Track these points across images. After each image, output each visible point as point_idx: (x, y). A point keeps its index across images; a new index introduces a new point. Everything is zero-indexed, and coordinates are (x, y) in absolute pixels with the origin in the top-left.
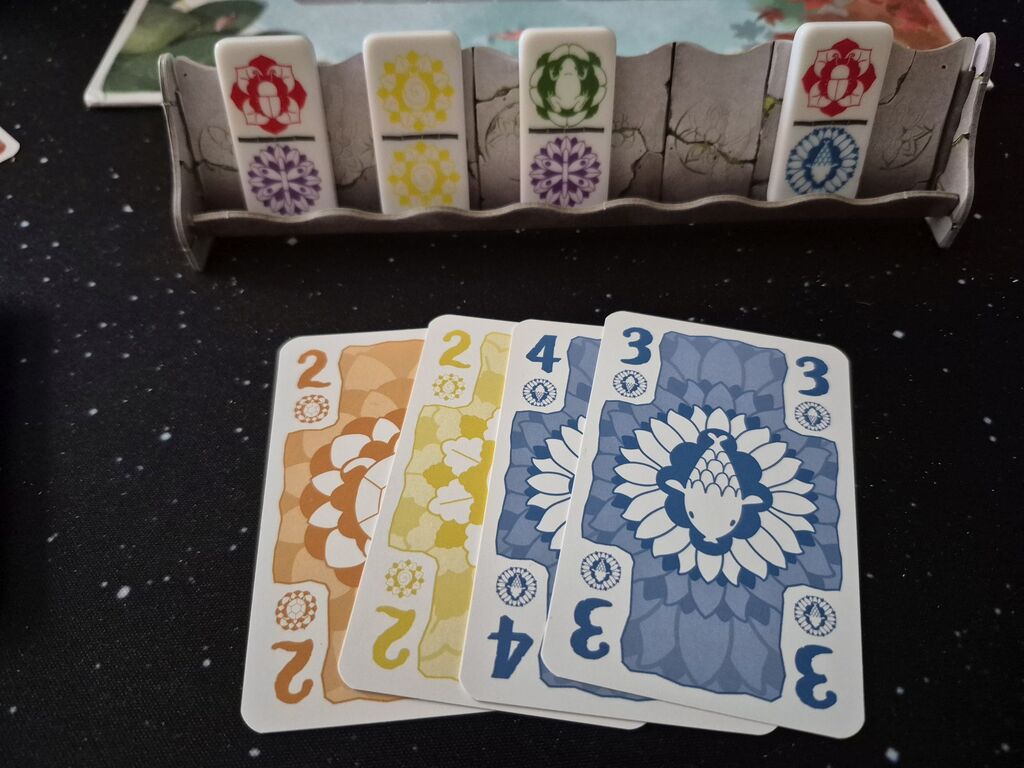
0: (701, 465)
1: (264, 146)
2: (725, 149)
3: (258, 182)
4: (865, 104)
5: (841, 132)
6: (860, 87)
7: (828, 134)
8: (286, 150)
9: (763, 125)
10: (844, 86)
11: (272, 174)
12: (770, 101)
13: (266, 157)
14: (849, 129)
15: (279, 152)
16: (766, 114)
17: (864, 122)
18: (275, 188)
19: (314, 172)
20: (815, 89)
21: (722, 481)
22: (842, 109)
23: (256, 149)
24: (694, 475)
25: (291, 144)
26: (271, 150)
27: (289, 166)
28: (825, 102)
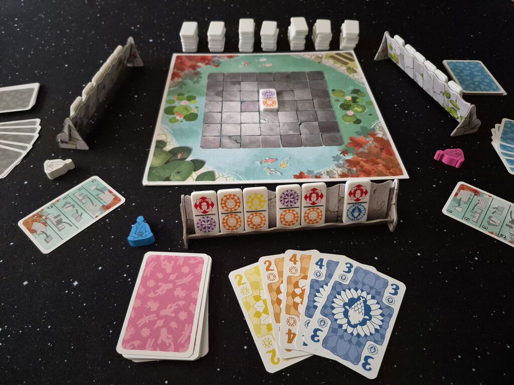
0: (356, 304)
1: (202, 217)
2: (329, 209)
3: (199, 225)
4: (366, 198)
5: (360, 205)
6: (364, 194)
7: (357, 206)
8: (208, 217)
9: (339, 203)
10: (360, 195)
11: (203, 223)
12: (340, 198)
13: (202, 219)
14: (362, 204)
15: (206, 218)
16: (339, 201)
17: (366, 202)
18: (204, 226)
19: (214, 222)
20: (352, 196)
21: (360, 310)
22: (360, 200)
23: (199, 217)
24: (353, 307)
25: (209, 216)
26: (203, 218)
27: (208, 221)
28: (355, 199)
